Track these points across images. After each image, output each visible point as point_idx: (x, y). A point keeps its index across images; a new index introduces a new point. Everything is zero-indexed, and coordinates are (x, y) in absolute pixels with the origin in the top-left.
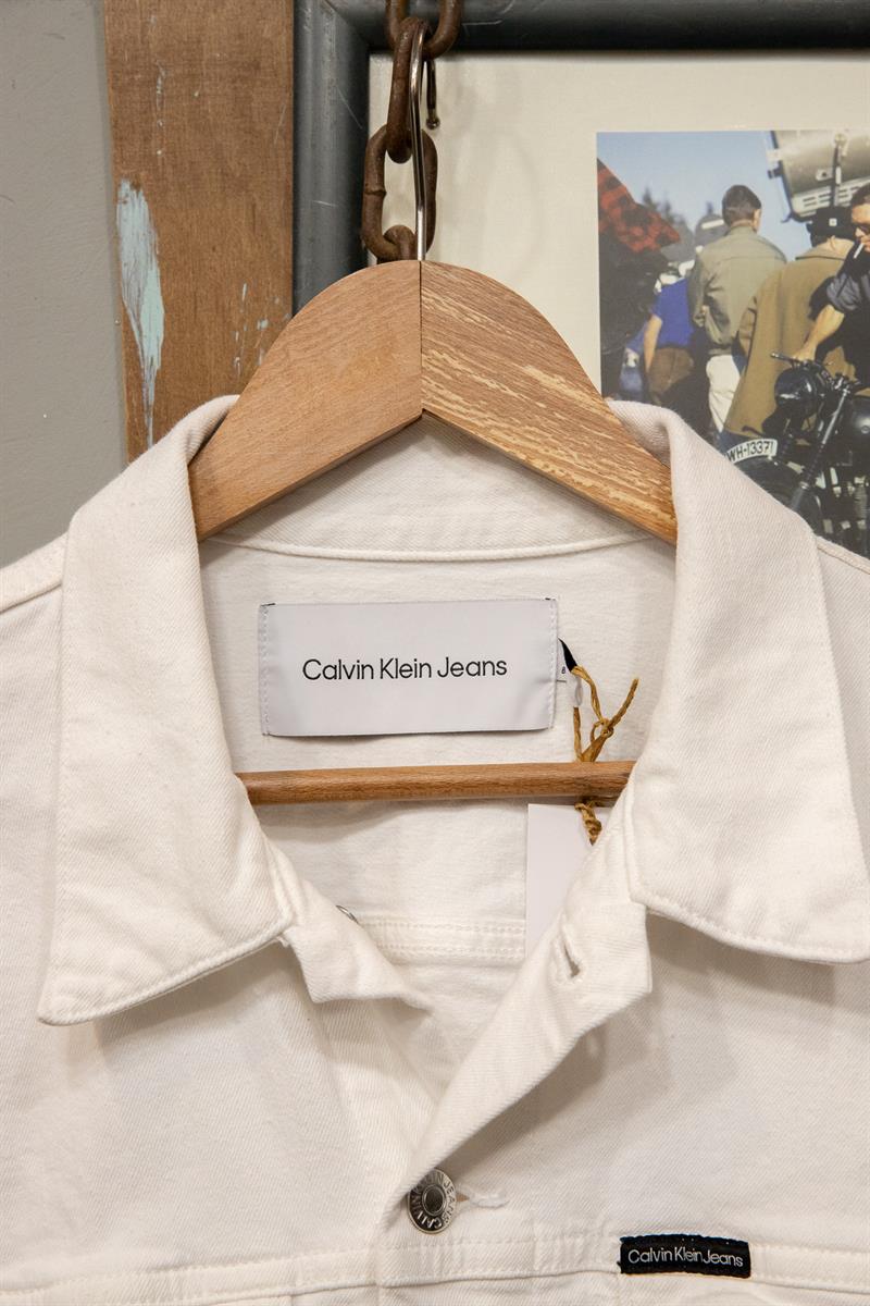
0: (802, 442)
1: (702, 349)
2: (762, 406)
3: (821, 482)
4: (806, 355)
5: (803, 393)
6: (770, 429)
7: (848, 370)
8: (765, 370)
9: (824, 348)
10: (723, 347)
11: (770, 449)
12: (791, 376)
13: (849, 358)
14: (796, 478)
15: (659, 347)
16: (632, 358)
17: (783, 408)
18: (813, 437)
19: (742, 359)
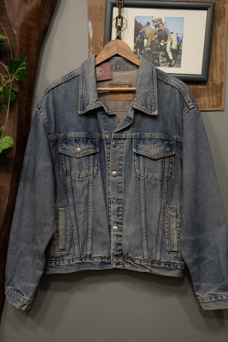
0: (153, 48)
1: (144, 38)
2: (149, 45)
3: (154, 52)
4: (154, 39)
5: (153, 43)
6: (150, 47)
7: (158, 41)
8: (150, 41)
9: (155, 39)
10: (146, 38)
11: (150, 49)
12: (152, 42)
13: (158, 40)
14: (152, 52)
15: (140, 38)
16: (137, 39)
17: (151, 45)
18: (154, 48)
19: (147, 40)
